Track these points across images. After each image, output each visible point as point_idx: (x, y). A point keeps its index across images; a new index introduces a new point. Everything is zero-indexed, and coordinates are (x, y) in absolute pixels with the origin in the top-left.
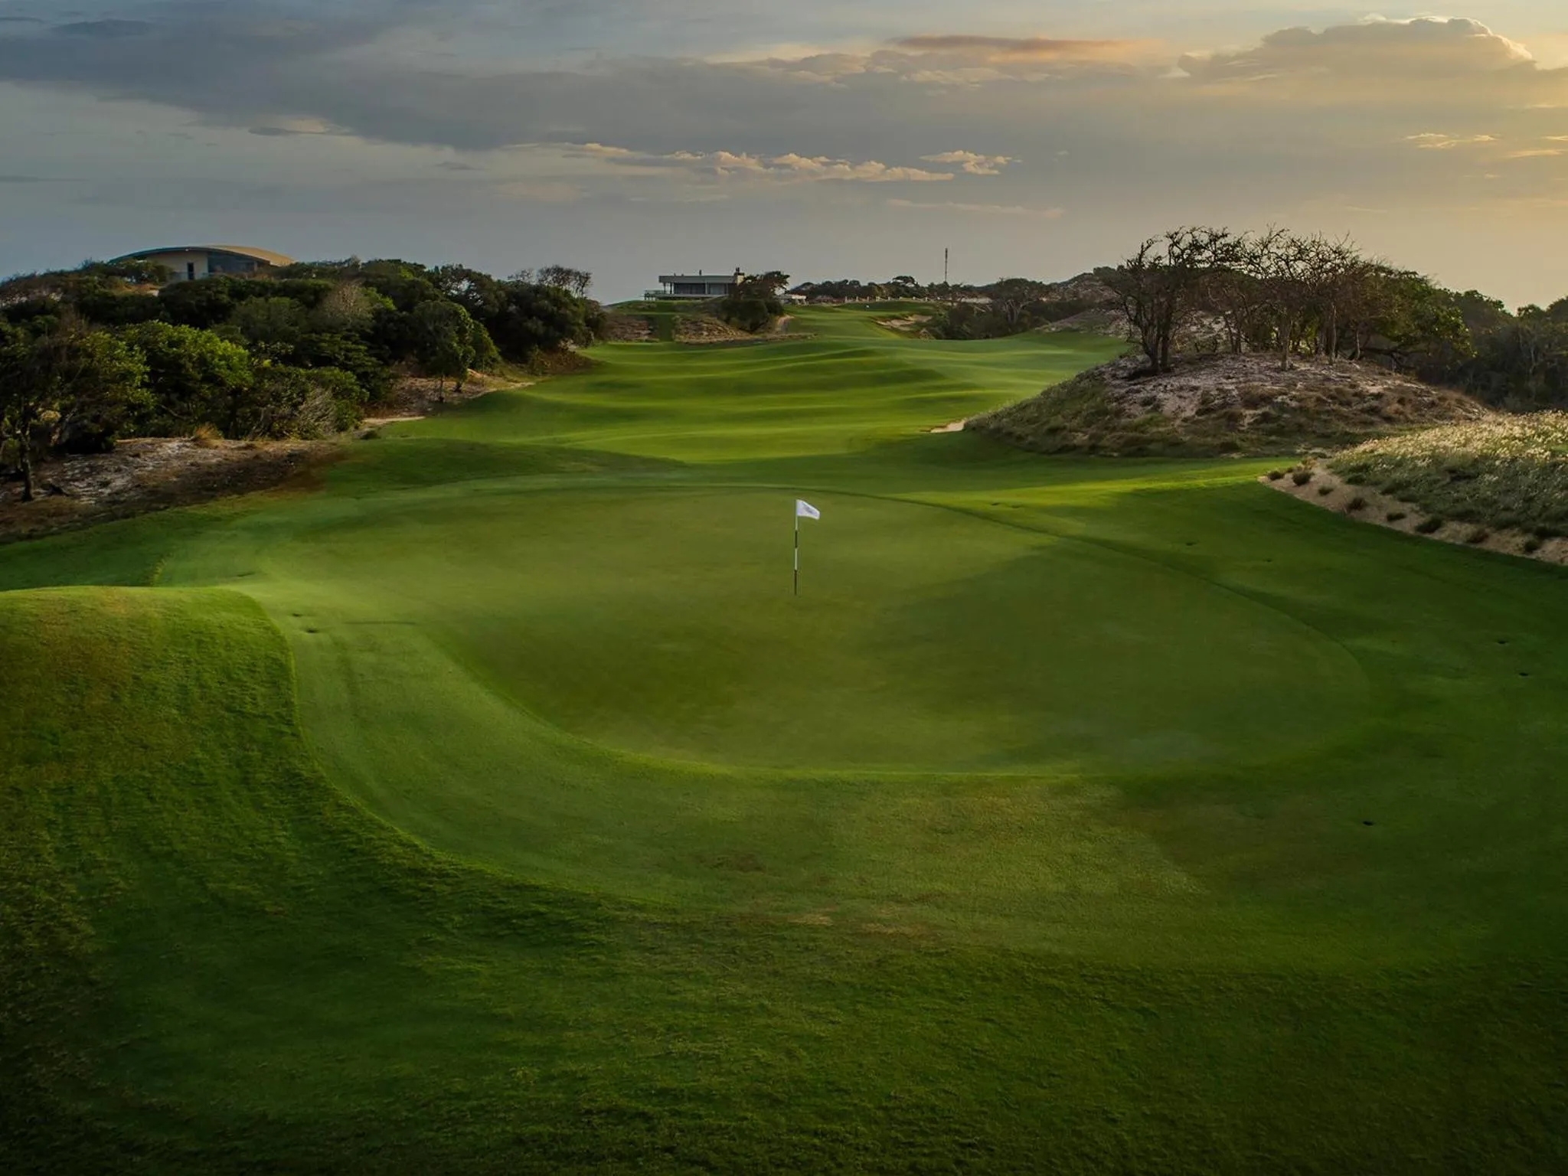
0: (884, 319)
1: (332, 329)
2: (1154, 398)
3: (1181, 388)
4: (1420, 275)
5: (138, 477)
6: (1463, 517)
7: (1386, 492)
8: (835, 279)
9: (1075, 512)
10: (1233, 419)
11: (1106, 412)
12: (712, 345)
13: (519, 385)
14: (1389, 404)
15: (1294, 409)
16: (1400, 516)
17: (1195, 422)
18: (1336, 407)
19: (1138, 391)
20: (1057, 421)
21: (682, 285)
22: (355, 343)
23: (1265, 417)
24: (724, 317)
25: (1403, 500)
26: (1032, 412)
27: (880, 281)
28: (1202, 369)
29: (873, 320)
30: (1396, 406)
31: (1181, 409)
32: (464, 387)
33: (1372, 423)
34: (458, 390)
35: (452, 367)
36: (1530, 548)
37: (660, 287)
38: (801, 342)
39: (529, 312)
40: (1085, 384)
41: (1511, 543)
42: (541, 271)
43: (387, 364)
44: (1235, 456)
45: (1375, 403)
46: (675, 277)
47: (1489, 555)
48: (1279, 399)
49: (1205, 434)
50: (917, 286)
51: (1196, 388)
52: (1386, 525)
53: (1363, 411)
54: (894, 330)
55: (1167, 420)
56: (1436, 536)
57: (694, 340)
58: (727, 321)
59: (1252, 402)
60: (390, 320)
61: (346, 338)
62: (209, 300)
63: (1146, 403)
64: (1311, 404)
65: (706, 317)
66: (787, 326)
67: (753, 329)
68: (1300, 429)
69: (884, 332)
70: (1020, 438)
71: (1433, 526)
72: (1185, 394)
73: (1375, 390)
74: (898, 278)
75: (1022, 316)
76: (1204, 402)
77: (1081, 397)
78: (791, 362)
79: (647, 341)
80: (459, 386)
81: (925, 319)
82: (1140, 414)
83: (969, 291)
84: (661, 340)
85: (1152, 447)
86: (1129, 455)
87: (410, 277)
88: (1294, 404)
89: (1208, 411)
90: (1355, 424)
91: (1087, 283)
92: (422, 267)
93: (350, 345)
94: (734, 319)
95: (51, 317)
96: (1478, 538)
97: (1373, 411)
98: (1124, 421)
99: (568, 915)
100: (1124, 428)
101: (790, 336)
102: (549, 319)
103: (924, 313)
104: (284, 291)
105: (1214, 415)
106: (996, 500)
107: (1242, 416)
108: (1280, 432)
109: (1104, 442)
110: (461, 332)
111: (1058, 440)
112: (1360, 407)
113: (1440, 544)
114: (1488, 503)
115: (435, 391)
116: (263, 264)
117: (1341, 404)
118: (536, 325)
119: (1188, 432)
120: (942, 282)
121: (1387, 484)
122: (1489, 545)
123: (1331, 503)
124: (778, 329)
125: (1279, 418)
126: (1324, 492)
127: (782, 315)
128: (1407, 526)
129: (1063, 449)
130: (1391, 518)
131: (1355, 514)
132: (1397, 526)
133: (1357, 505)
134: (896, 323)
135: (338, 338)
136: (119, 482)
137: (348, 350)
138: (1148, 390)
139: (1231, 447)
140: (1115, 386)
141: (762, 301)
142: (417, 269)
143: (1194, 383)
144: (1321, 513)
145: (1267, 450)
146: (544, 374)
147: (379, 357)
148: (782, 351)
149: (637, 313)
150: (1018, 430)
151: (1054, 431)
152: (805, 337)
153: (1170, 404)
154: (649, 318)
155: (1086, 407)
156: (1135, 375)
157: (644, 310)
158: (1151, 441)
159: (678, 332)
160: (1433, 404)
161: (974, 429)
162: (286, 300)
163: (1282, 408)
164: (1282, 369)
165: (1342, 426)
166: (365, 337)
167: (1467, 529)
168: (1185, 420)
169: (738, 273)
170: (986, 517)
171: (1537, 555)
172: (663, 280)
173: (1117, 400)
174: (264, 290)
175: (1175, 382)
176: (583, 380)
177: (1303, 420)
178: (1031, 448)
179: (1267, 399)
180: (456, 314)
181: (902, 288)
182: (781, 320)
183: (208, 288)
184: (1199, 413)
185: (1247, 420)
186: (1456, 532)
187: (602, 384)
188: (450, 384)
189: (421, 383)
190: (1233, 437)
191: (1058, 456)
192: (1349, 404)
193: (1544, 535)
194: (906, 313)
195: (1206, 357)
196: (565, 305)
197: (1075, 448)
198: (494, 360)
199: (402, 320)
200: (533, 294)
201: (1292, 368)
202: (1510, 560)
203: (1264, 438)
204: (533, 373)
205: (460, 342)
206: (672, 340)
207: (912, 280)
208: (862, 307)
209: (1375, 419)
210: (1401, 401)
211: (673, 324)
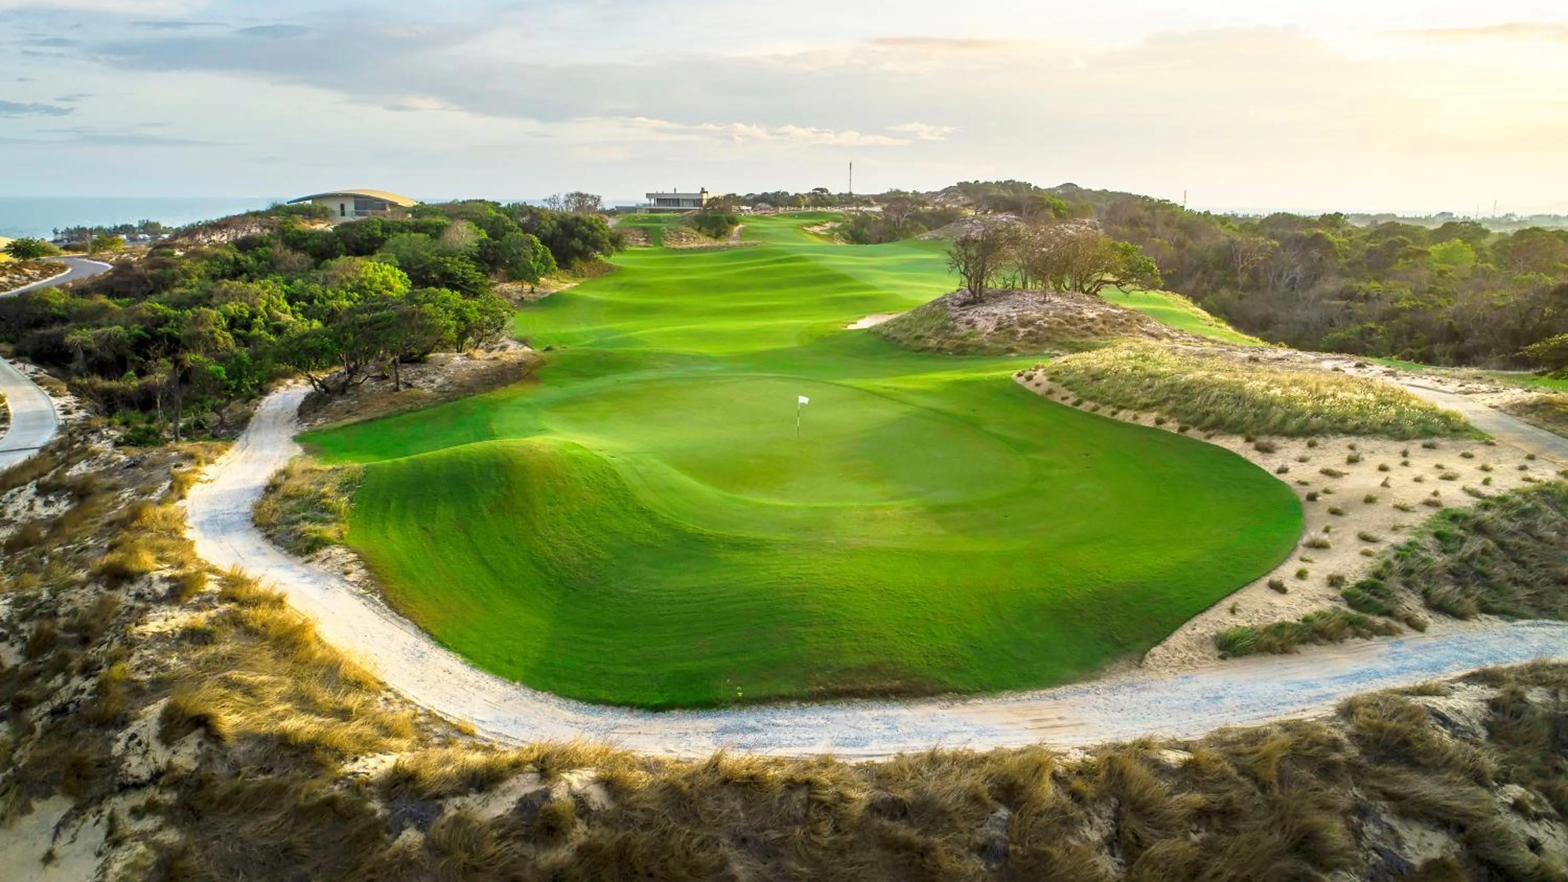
0: (809, 226)
1: (452, 254)
2: (972, 320)
3: (987, 315)
4: (1172, 202)
5: (449, 378)
6: (1092, 399)
7: (1064, 385)
8: (771, 190)
9: (925, 393)
10: (1014, 333)
11: (947, 328)
12: (691, 250)
13: (568, 285)
14: (1097, 325)
15: (1046, 329)
16: (1067, 398)
17: (994, 335)
18: (1067, 327)
19: (965, 315)
20: (920, 332)
21: (662, 200)
22: (467, 263)
23: (1030, 333)
24: (697, 227)
25: (1070, 390)
26: (905, 326)
27: (803, 191)
28: (1000, 301)
29: (800, 227)
30: (1101, 325)
31: (986, 327)
32: (537, 289)
33: (1085, 336)
34: (532, 291)
35: (531, 276)
36: (1114, 414)
37: (647, 201)
38: (754, 249)
39: (572, 234)
40: (937, 308)
41: (1105, 412)
42: (567, 195)
43: (487, 276)
44: (1013, 355)
45: (1089, 324)
46: (657, 194)
47: (1098, 417)
48: (1038, 323)
49: (999, 342)
50: (830, 195)
51: (995, 315)
52: (1061, 402)
53: (1083, 329)
54: (816, 234)
55: (979, 333)
56: (1079, 408)
57: (677, 246)
58: (699, 230)
59: (1023, 324)
60: (489, 247)
61: (461, 260)
62: (369, 235)
63: (968, 323)
64: (1054, 326)
65: (683, 227)
66: (742, 233)
67: (717, 236)
68: (1048, 339)
69: (809, 236)
70: (899, 341)
71: (1079, 403)
72: (989, 318)
73: (1091, 315)
74: (817, 189)
75: (905, 223)
76: (999, 324)
77: (933, 317)
78: (749, 265)
79: (645, 246)
80: (533, 289)
81: (837, 225)
82: (964, 329)
83: (865, 201)
84: (655, 245)
85: (970, 349)
86: (958, 354)
87: (494, 213)
88: (1046, 325)
89: (1001, 329)
90: (1077, 337)
91: (952, 194)
92: (499, 204)
93: (465, 265)
94: (703, 229)
95: (267, 248)
96: (1095, 409)
97: (1088, 329)
98: (956, 334)
99: (757, 543)
100: (956, 338)
101: (746, 244)
102: (585, 239)
103: (837, 221)
104: (417, 229)
105: (1003, 331)
106: (887, 385)
107: (1018, 332)
108: (1036, 341)
109: (945, 346)
110: (536, 253)
111: (920, 344)
112: (1082, 326)
113: (1081, 411)
114: (1102, 393)
115: (518, 292)
116: (393, 205)
117: (1071, 325)
118: (577, 243)
119: (989, 341)
120: (848, 192)
121: (1064, 382)
122: (1099, 413)
123: (1040, 391)
124: (735, 235)
125: (1037, 334)
126: (1038, 385)
127: (737, 224)
128: (1068, 403)
129: (922, 350)
130: (1063, 399)
131: (1049, 397)
132: (1065, 403)
133: (1050, 392)
134: (817, 229)
135: (456, 260)
136: (439, 380)
137: (464, 268)
138: (970, 314)
139: (1011, 350)
140: (953, 311)
141: (723, 216)
142: (496, 205)
143: (995, 311)
144: (1034, 395)
145: (1032, 352)
146: (583, 276)
147: (484, 272)
148: (742, 256)
149: (635, 224)
150: (900, 336)
151: (919, 338)
152: (755, 245)
153: (981, 324)
154: (645, 229)
155: (936, 323)
156: (964, 304)
157: (640, 222)
158: (969, 346)
159: (665, 239)
160: (1122, 324)
161: (874, 333)
162: (422, 236)
163: (1040, 327)
164: (1044, 302)
165: (1070, 338)
166: (473, 258)
167: (1092, 404)
168: (989, 334)
169: (703, 191)
170: (881, 395)
171: (1116, 417)
172: (649, 196)
173: (954, 319)
174: (403, 228)
175: (985, 310)
176: (611, 281)
177: (1049, 335)
178: (906, 348)
179: (1031, 322)
180: (532, 242)
181: (820, 198)
182: (736, 229)
183: (367, 226)
184: (996, 330)
185: (1021, 334)
186: (1088, 405)
187: (624, 285)
188: (527, 287)
189: (507, 286)
190: (1013, 344)
191: (920, 354)
192: (1075, 325)
193: (1120, 408)
194: (823, 220)
195: (1003, 295)
196: (596, 229)
197: (929, 349)
198: (553, 270)
199: (495, 247)
200: (574, 222)
201: (1050, 301)
202: (1105, 419)
203: (1029, 345)
204: (575, 276)
205: (534, 261)
206: (661, 245)
207: (826, 191)
208: (792, 216)
209: (1089, 333)
210: (1104, 323)
211: (662, 233)
